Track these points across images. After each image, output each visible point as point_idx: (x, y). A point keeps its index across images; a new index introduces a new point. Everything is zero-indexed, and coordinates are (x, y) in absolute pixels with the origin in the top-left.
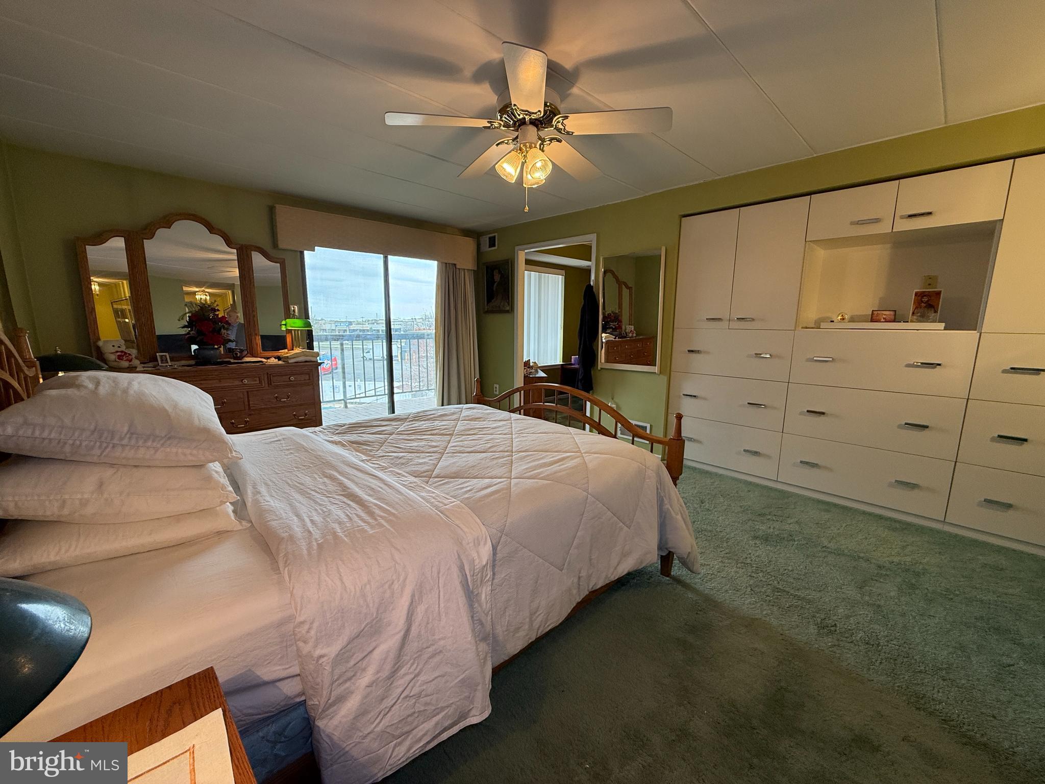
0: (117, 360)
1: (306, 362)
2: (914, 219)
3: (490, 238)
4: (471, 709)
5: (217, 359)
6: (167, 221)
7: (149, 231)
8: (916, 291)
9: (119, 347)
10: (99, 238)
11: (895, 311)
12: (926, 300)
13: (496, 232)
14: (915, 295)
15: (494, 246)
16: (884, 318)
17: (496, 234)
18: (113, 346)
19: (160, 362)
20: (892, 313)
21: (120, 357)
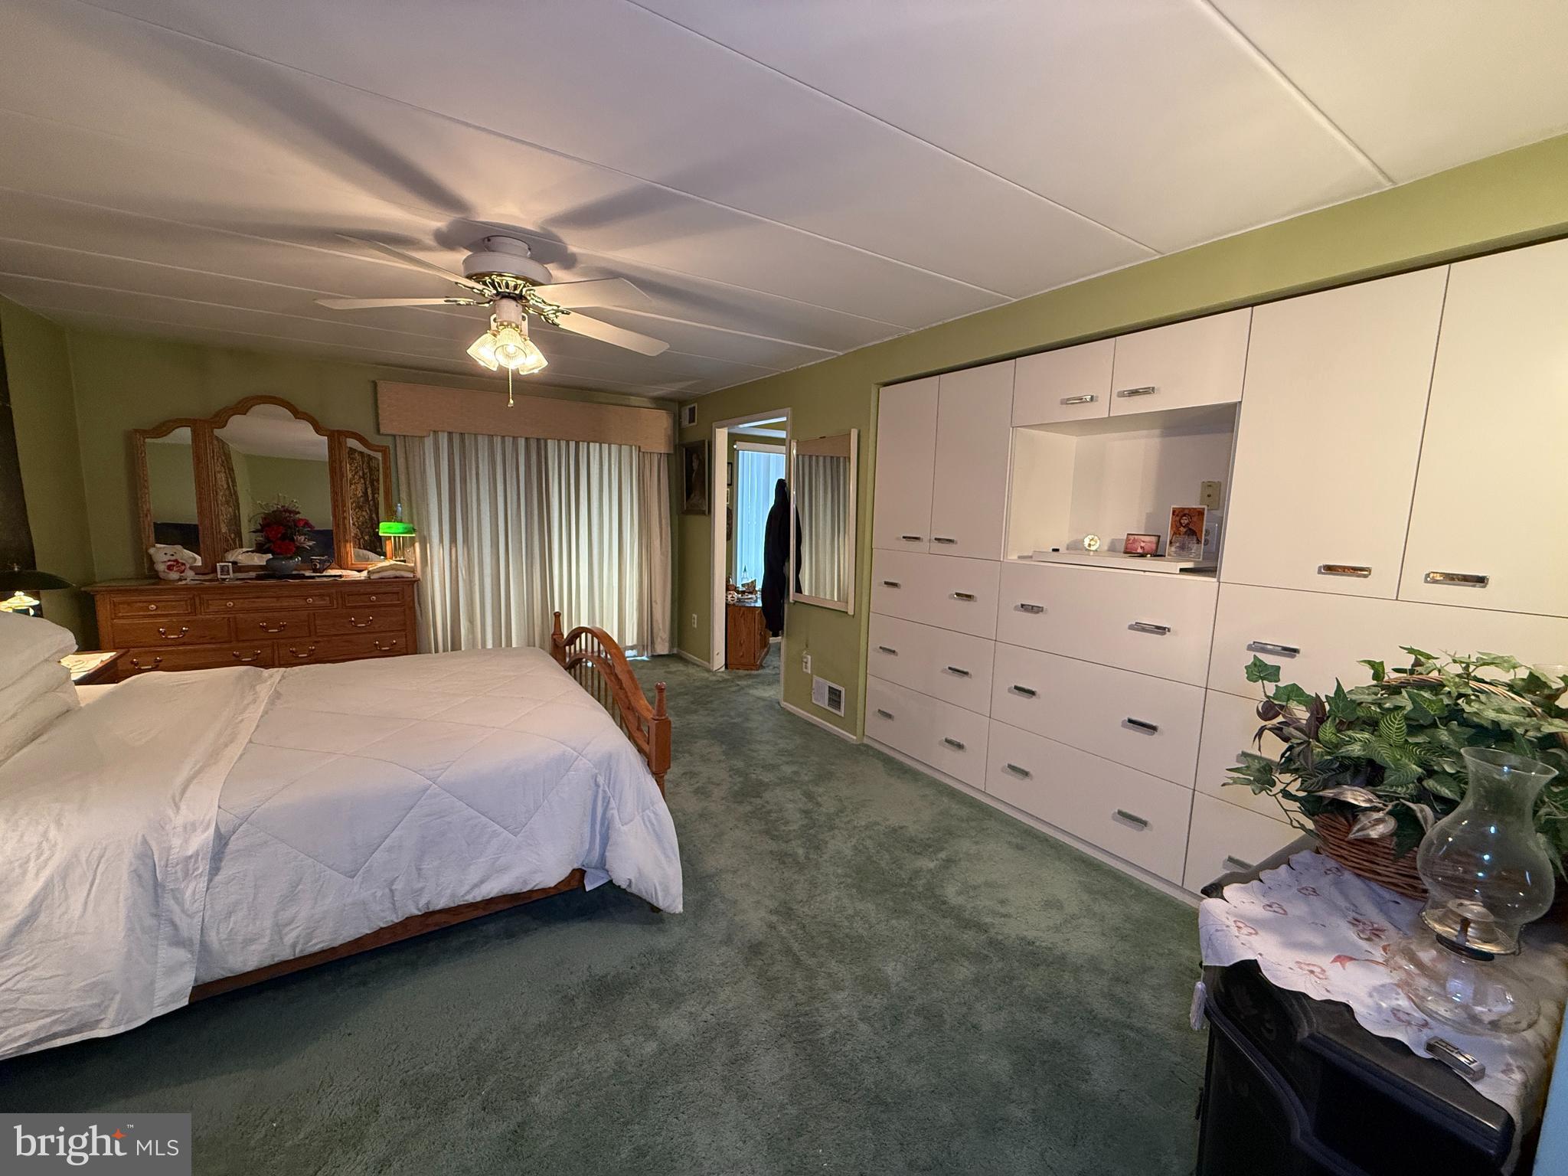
0: (166, 570)
1: (396, 577)
2: (1136, 398)
3: (690, 409)
4: (102, 1020)
5: (292, 571)
6: (242, 407)
7: (220, 419)
8: (1175, 506)
9: (173, 555)
10: (163, 429)
11: (1159, 537)
12: (1186, 522)
13: (695, 402)
14: (1173, 514)
15: (694, 421)
16: (1142, 547)
17: (696, 405)
18: (166, 554)
19: (219, 573)
20: (1154, 539)
21: (170, 568)
